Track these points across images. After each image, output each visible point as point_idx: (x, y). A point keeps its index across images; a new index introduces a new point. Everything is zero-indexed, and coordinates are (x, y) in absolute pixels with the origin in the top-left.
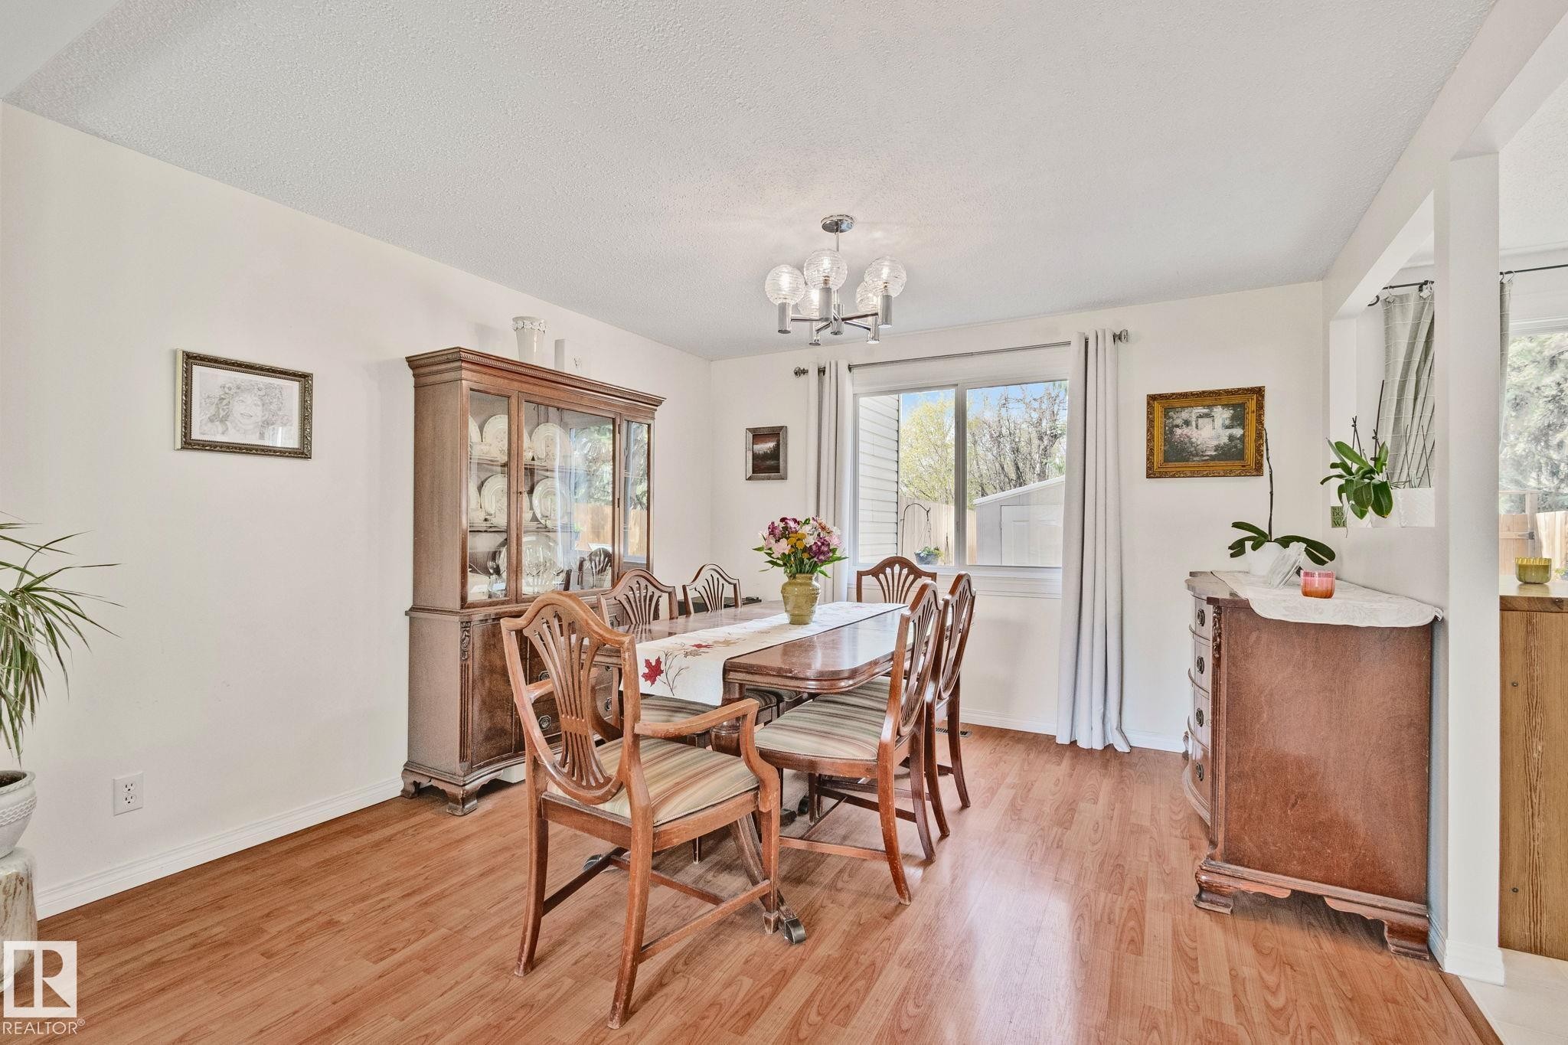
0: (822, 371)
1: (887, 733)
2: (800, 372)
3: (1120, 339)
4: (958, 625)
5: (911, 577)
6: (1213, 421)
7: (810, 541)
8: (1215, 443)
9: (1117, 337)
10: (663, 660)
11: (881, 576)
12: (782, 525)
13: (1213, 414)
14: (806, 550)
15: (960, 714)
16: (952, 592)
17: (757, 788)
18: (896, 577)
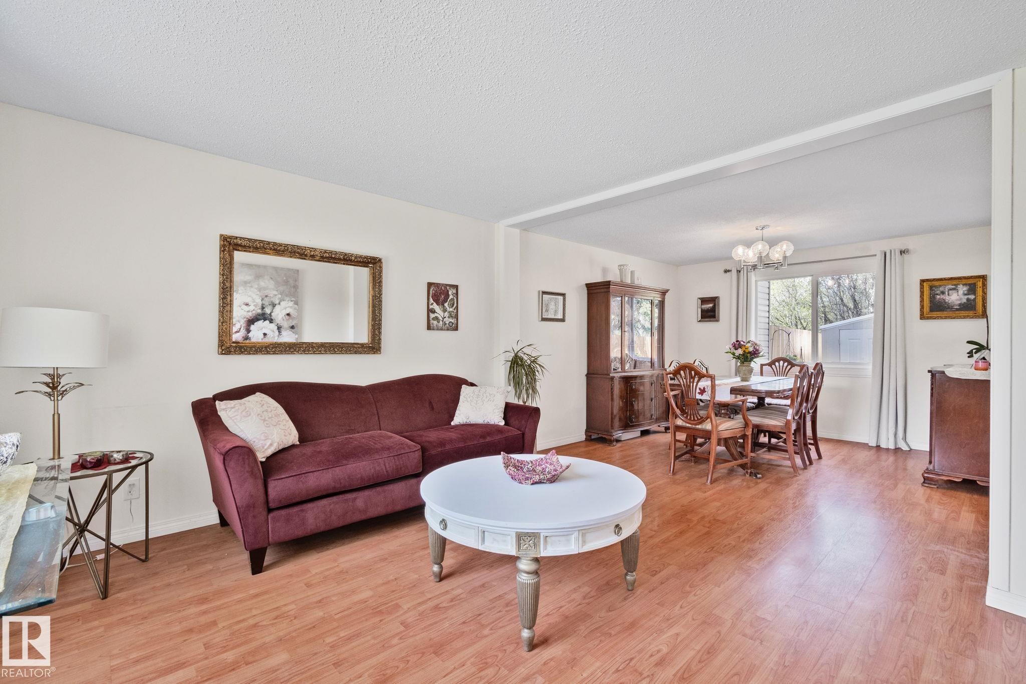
0: (739, 271)
1: (789, 417)
2: (726, 271)
3: (904, 252)
4: (816, 384)
5: (789, 367)
6: (958, 292)
7: (751, 349)
8: (959, 302)
9: (902, 252)
10: (706, 387)
11: (773, 366)
12: (738, 343)
13: (957, 288)
14: (750, 353)
15: (818, 433)
16: (814, 369)
17: (745, 427)
18: (781, 368)
